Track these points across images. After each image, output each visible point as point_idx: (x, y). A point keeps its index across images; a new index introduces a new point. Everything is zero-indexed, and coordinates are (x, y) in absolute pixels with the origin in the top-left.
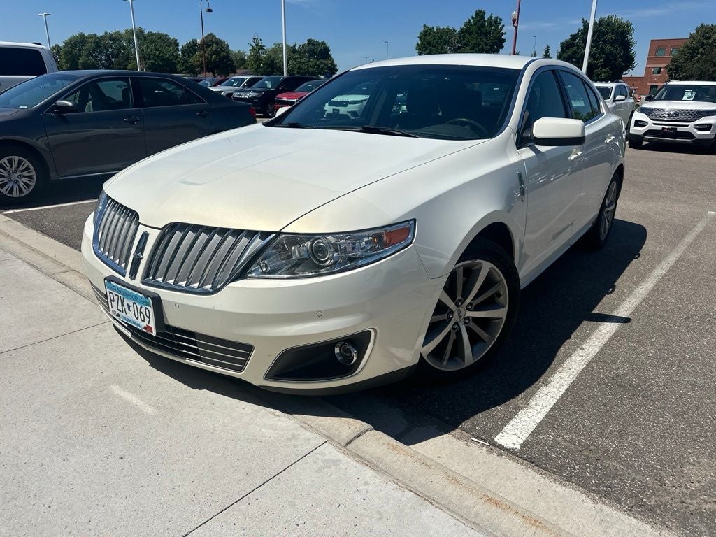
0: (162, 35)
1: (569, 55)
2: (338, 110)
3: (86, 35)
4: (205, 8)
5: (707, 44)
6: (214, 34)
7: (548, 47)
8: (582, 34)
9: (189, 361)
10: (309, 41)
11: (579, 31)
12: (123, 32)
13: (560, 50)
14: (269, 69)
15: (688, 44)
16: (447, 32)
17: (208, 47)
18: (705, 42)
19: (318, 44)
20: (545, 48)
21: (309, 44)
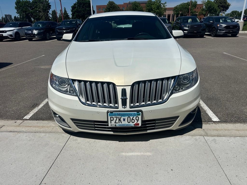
1: (75, 11)
2: (2, 35)
5: (112, 7)
7: (65, 8)
8: (77, 3)
9: (149, 131)
11: (76, 3)
13: (71, 9)
15: (107, 7)
16: (27, 2)
18: (111, 6)
20: (64, 8)
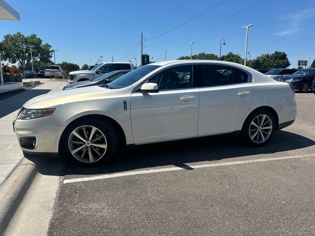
0: (212, 54)
3: (184, 57)
4: (223, 42)
6: (232, 52)
10: (276, 52)
12: (197, 54)
14: (256, 66)
17: (228, 58)
19: (280, 53)
21: (275, 54)
